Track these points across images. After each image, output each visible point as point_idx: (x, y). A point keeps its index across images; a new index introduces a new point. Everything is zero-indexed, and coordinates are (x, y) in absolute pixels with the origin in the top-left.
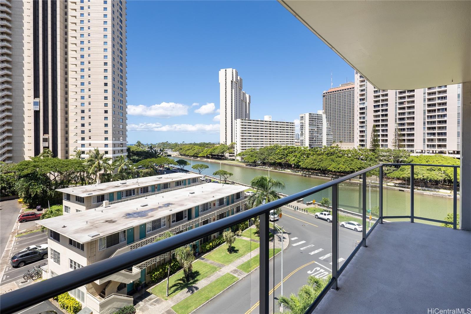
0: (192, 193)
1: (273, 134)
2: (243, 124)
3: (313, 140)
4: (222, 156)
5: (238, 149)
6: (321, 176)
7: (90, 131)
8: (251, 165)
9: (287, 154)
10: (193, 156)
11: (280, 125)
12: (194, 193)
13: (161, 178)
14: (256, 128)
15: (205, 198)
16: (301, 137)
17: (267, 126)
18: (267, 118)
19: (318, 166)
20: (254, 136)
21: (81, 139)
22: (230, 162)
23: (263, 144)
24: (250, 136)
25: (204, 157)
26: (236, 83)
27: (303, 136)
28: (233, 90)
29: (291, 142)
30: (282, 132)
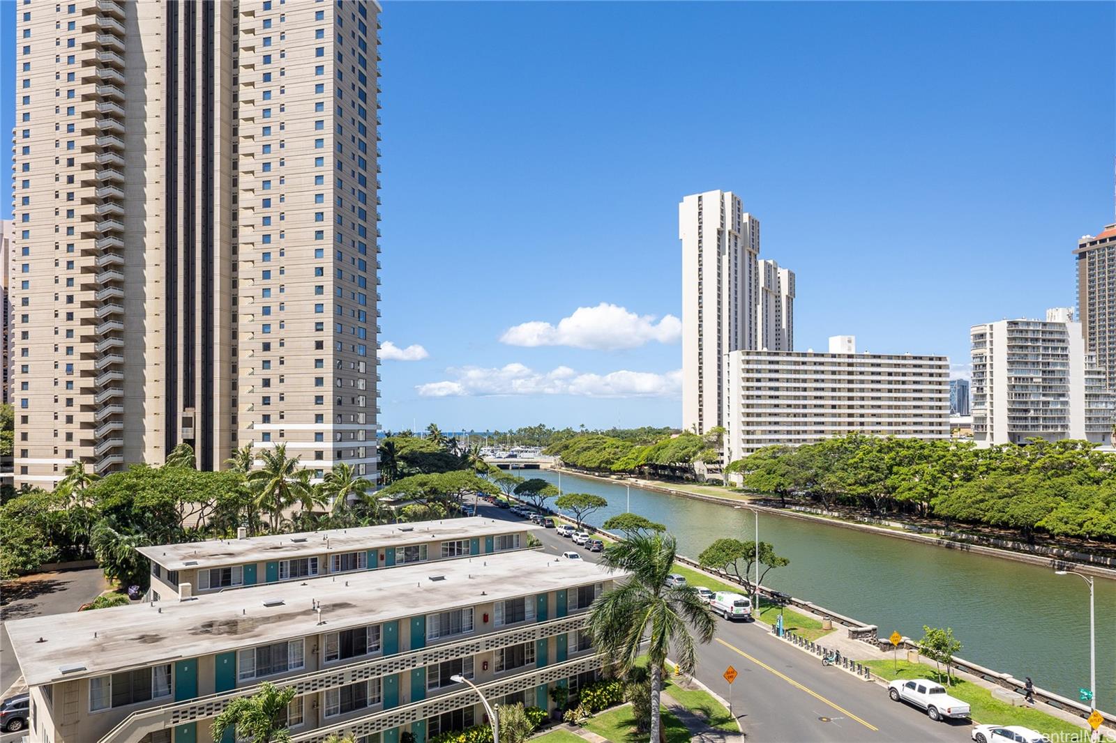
0: (436, 579)
1: (862, 399)
2: (751, 366)
3: (1026, 418)
4: (684, 470)
5: (734, 448)
6: (1013, 549)
7: (282, 399)
8: (766, 502)
9: (890, 468)
10: (598, 469)
11: (889, 365)
12: (443, 578)
13: (411, 530)
14: (798, 379)
16: (977, 407)
17: (840, 373)
18: (837, 345)
19: (1000, 511)
20: (789, 406)
21: (261, 418)
22: (705, 491)
23: (822, 432)
24: (777, 406)
25: (631, 472)
26: (736, 237)
27: (983, 404)
28: (725, 258)
29: (931, 424)
30: (897, 391)
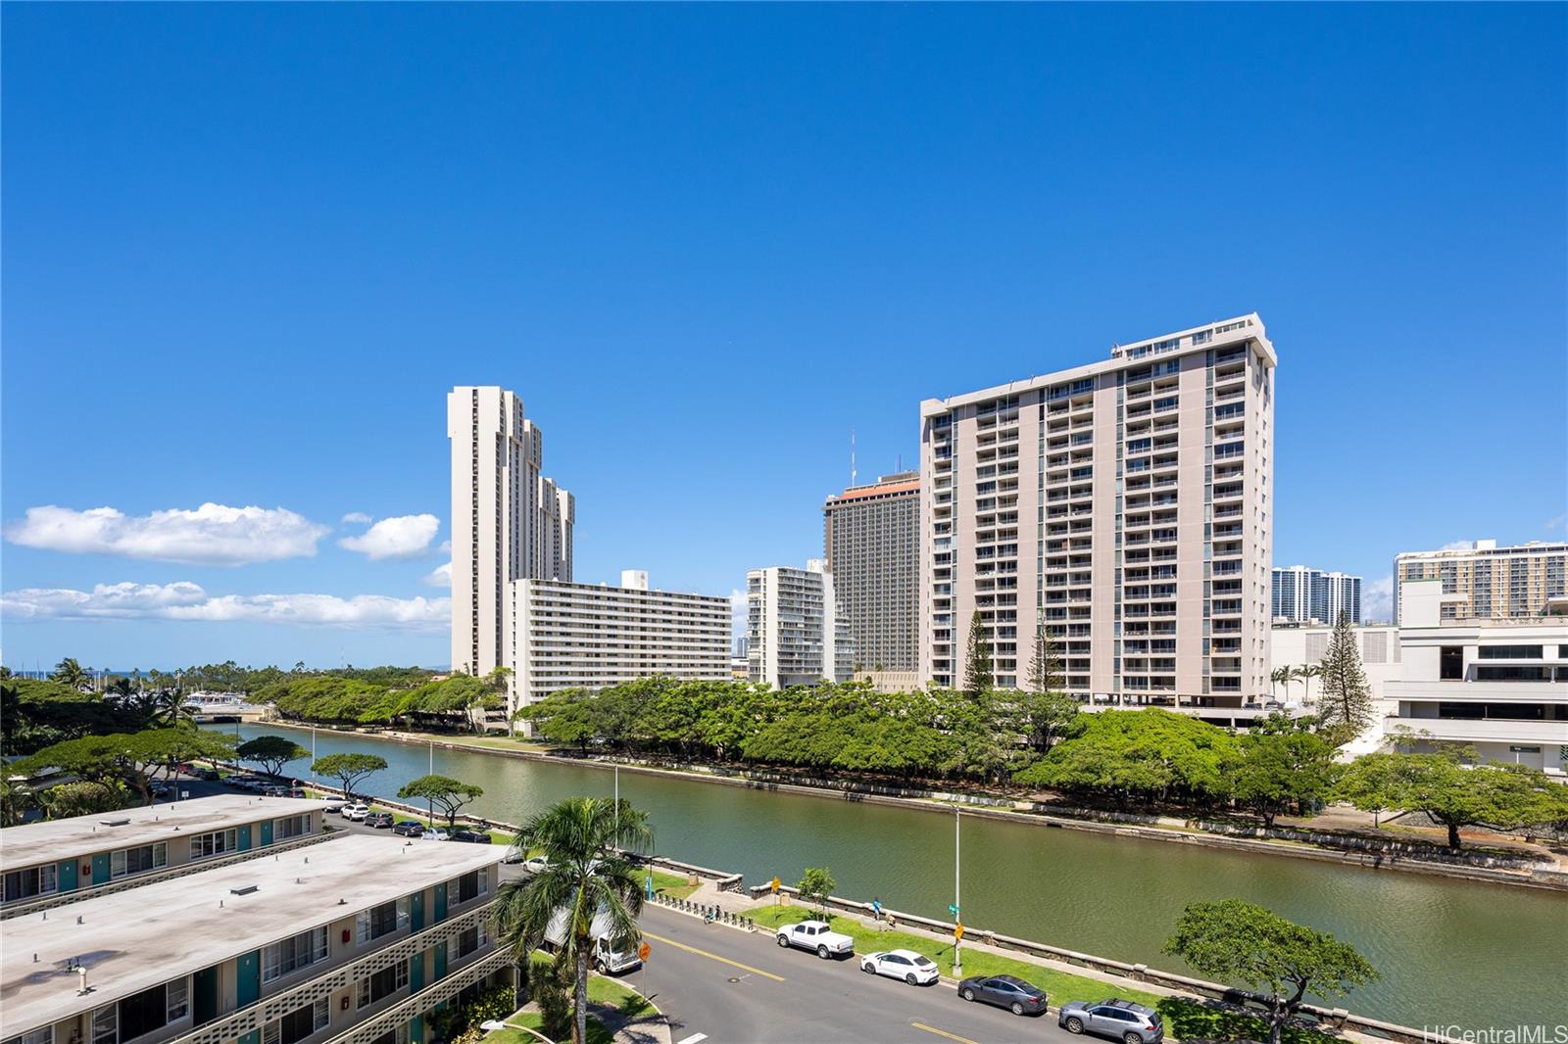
0: (241, 893)
1: (654, 638)
2: (541, 598)
3: (791, 661)
4: (457, 719)
5: (521, 691)
6: (810, 785)
8: (566, 753)
9: (698, 711)
10: (339, 720)
11: (680, 605)
12: (254, 889)
13: (126, 823)
14: (592, 615)
15: (297, 914)
16: (752, 650)
17: (633, 610)
18: (630, 580)
19: (803, 750)
20: (582, 644)
22: (490, 744)
23: (615, 673)
24: (568, 644)
25: (384, 723)
26: (517, 446)
27: (757, 646)
28: (506, 470)
29: (716, 666)
30: (686, 631)
